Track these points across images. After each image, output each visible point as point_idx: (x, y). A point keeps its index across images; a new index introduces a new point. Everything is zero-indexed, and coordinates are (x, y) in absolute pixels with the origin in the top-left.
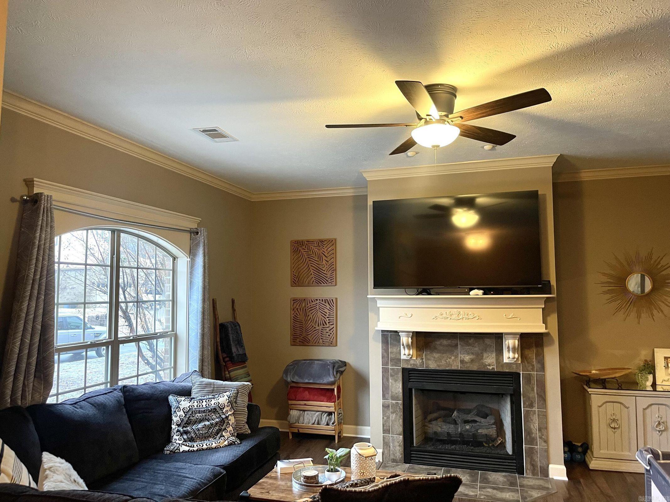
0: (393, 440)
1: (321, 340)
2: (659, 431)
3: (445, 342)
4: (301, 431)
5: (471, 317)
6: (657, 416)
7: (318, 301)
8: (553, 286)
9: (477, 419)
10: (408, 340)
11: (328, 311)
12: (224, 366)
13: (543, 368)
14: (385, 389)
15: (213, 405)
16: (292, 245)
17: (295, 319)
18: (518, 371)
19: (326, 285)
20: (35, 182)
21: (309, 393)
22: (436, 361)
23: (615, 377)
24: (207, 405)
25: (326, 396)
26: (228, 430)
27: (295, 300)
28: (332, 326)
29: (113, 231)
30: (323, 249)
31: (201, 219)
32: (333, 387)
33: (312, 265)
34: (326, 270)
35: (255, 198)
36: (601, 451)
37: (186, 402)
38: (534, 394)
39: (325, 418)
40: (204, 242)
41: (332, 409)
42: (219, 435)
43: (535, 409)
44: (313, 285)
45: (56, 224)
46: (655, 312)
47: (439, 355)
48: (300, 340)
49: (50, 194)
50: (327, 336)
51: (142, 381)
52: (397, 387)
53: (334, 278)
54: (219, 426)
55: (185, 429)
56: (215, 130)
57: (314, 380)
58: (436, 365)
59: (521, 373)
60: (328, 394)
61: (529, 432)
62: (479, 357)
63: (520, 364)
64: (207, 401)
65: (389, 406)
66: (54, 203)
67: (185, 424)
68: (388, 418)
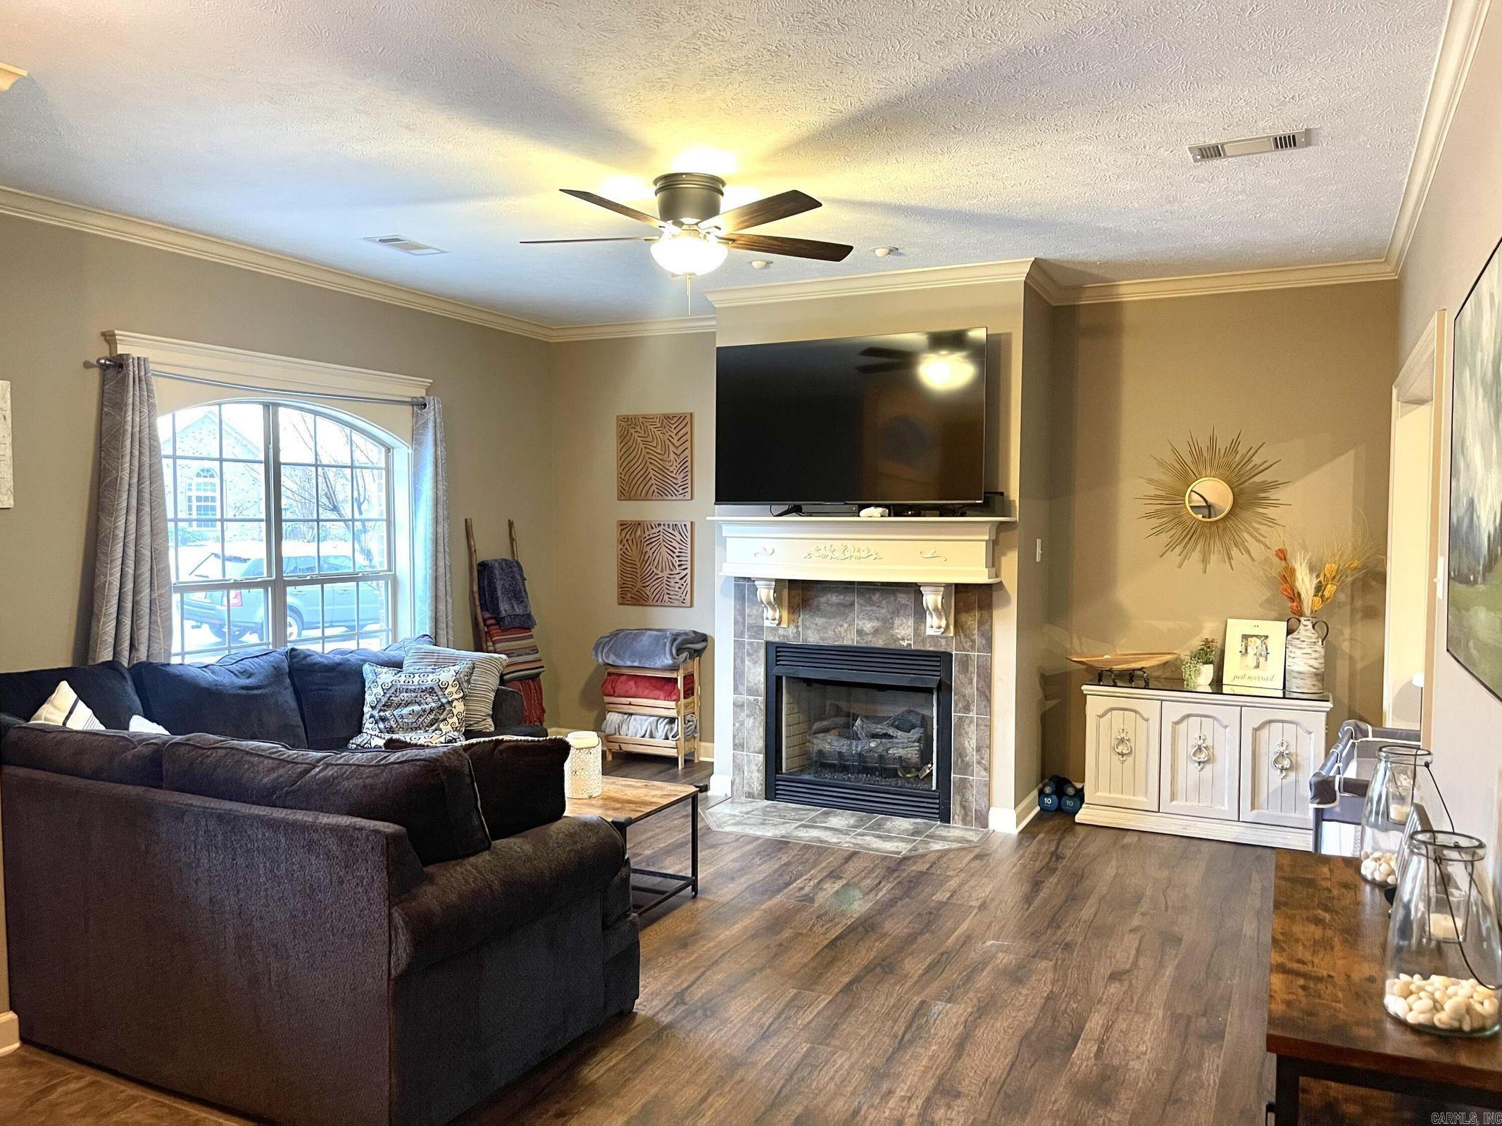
0: (749, 762)
1: (666, 597)
2: (1200, 763)
3: (834, 598)
4: (626, 748)
5: (864, 554)
6: (1197, 737)
7: (662, 527)
8: (1014, 501)
9: (891, 731)
10: (769, 593)
11: (677, 546)
12: (486, 633)
13: (989, 646)
14: (738, 676)
15: (430, 682)
16: (619, 425)
17: (624, 560)
18: (949, 650)
19: (675, 497)
20: (117, 337)
21: (635, 683)
22: (819, 631)
23: (1142, 668)
24: (420, 682)
25: (663, 691)
26: (450, 721)
27: (623, 525)
28: (685, 572)
29: (266, 406)
30: (670, 433)
31: (431, 381)
32: (674, 675)
33: (652, 461)
34: (675, 472)
35: (555, 337)
36: (1098, 794)
37: (388, 675)
38: (972, 691)
39: (662, 728)
40: (435, 422)
41: (673, 713)
42: (434, 727)
43: (973, 714)
44: (654, 498)
45: (157, 400)
46: (1235, 552)
47: (824, 620)
48: (633, 596)
49: (142, 355)
50: (677, 589)
51: (330, 647)
52: (757, 674)
53: (689, 485)
54: (435, 715)
55: (382, 714)
56: (397, 240)
57: (640, 662)
58: (818, 637)
59: (953, 653)
60: (668, 687)
61: (960, 754)
62: (888, 624)
63: (952, 638)
64: (421, 676)
65: (743, 705)
66: (151, 367)
67: (384, 706)
68: (742, 724)
